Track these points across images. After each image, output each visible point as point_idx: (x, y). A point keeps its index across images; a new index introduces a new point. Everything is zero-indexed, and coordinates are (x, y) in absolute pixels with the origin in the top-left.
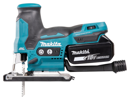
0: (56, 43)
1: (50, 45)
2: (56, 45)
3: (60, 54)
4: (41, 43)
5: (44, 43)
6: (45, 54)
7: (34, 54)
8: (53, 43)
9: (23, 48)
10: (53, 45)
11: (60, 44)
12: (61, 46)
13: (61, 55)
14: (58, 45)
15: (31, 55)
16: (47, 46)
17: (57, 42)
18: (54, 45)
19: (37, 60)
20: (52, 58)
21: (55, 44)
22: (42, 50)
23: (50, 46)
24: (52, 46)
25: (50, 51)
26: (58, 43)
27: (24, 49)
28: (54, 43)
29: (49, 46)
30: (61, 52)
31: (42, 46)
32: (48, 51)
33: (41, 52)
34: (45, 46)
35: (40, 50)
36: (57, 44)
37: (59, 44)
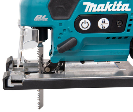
0: (118, 3)
1: (104, 8)
2: (118, 9)
3: (127, 28)
4: (85, 3)
5: (92, 5)
6: (94, 28)
7: (68, 29)
8: (111, 5)
9: (45, 16)
10: (111, 8)
11: (127, 5)
12: (130, 10)
13: (128, 31)
14: (123, 9)
15: (62, 32)
16: (98, 10)
17: (120, 2)
18: (114, 10)
19: (76, 42)
20: (108, 36)
21: (116, 7)
22: (87, 20)
23: (105, 10)
24: (110, 10)
25: (104, 22)
26: (123, 3)
27: (46, 19)
28: (113, 3)
29: (102, 10)
30: (128, 22)
31: (86, 11)
32: (100, 22)
33: (85, 26)
34: (94, 10)
35: (83, 21)
36: (121, 7)
37: (124, 5)
